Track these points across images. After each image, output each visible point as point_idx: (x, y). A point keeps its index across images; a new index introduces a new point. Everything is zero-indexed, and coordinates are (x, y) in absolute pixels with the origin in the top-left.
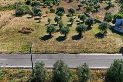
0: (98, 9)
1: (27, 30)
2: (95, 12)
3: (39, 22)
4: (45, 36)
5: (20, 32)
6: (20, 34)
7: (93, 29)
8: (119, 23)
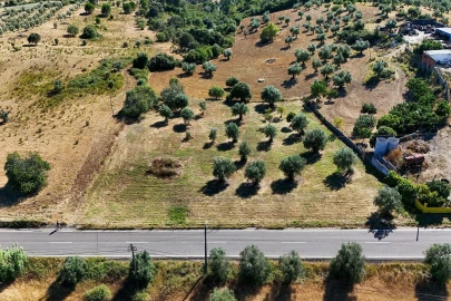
0: (345, 85)
1: (164, 169)
2: (335, 98)
3: (186, 140)
4: (210, 183)
5: (149, 172)
6: (151, 178)
7: (324, 160)
8: (383, 150)
